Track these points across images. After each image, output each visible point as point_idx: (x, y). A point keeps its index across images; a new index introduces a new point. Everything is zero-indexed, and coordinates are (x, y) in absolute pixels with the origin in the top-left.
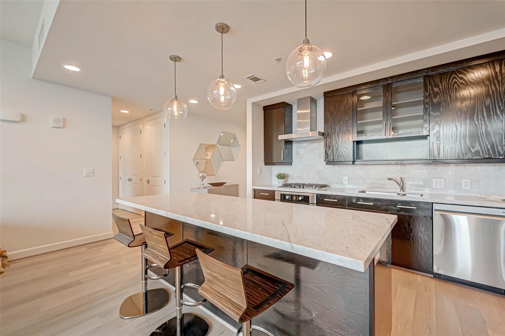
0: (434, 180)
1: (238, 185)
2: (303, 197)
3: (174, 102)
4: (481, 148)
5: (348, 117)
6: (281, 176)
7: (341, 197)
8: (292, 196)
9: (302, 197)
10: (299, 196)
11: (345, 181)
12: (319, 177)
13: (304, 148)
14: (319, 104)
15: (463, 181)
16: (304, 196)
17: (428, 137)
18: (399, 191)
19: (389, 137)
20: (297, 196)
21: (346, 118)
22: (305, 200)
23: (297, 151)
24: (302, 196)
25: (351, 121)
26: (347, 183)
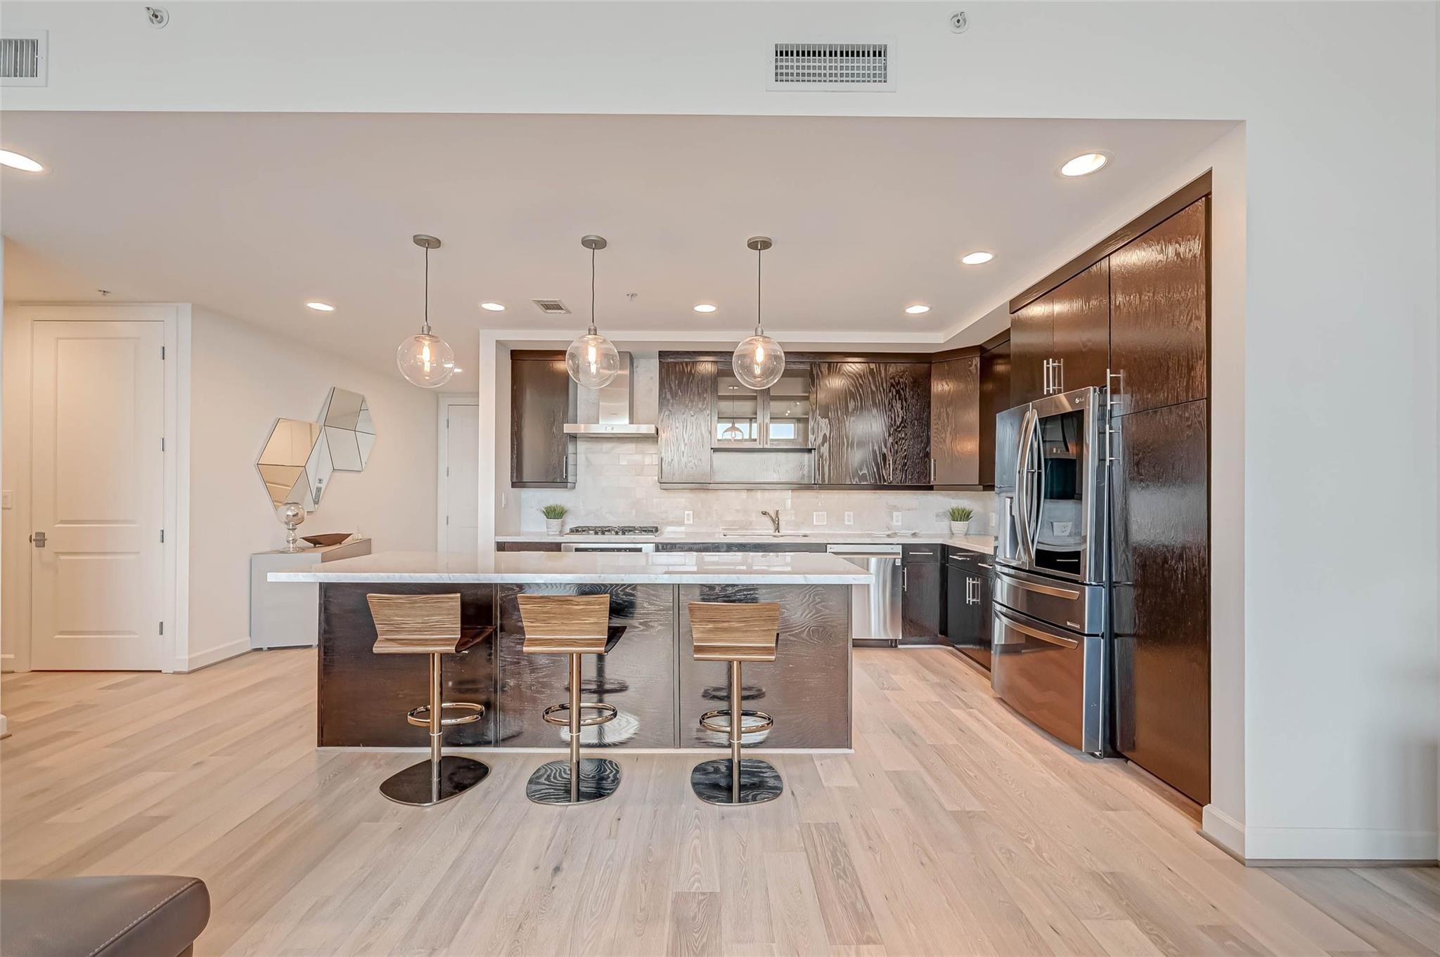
0: (814, 513)
1: (370, 540)
3: (424, 341)
4: (868, 472)
5: (703, 405)
6: (554, 513)
7: (701, 545)
11: (688, 520)
13: (606, 453)
14: (637, 367)
15: (846, 513)
17: (813, 451)
18: (771, 532)
19: (766, 446)
21: (700, 406)
23: (587, 459)
25: (708, 412)
26: (691, 522)
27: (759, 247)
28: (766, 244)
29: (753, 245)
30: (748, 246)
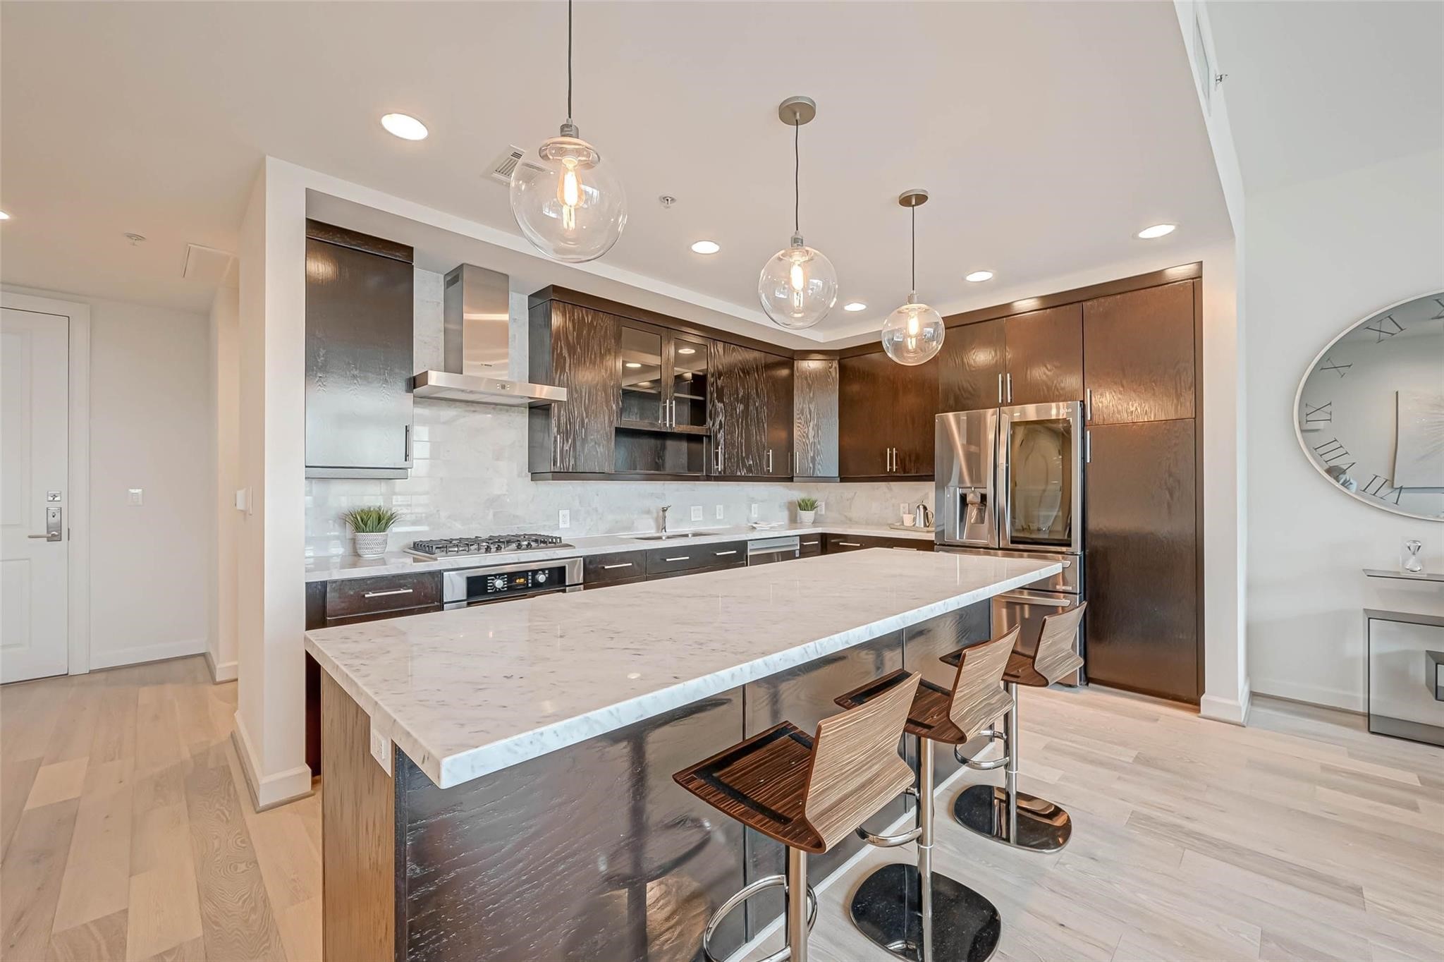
2: (547, 572)
4: (753, 462)
8: (511, 576)
9: (544, 574)
10: (535, 572)
11: (564, 523)
12: (494, 515)
16: (550, 570)
20: (530, 574)
22: (557, 579)
24: (543, 570)
26: (568, 525)
27: (914, 203)
28: (922, 199)
29: (905, 201)
30: (900, 203)
